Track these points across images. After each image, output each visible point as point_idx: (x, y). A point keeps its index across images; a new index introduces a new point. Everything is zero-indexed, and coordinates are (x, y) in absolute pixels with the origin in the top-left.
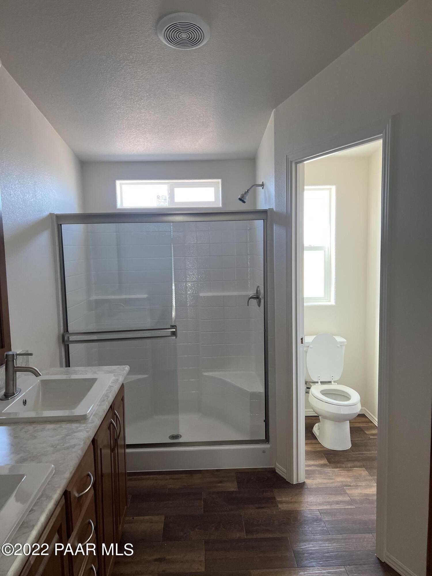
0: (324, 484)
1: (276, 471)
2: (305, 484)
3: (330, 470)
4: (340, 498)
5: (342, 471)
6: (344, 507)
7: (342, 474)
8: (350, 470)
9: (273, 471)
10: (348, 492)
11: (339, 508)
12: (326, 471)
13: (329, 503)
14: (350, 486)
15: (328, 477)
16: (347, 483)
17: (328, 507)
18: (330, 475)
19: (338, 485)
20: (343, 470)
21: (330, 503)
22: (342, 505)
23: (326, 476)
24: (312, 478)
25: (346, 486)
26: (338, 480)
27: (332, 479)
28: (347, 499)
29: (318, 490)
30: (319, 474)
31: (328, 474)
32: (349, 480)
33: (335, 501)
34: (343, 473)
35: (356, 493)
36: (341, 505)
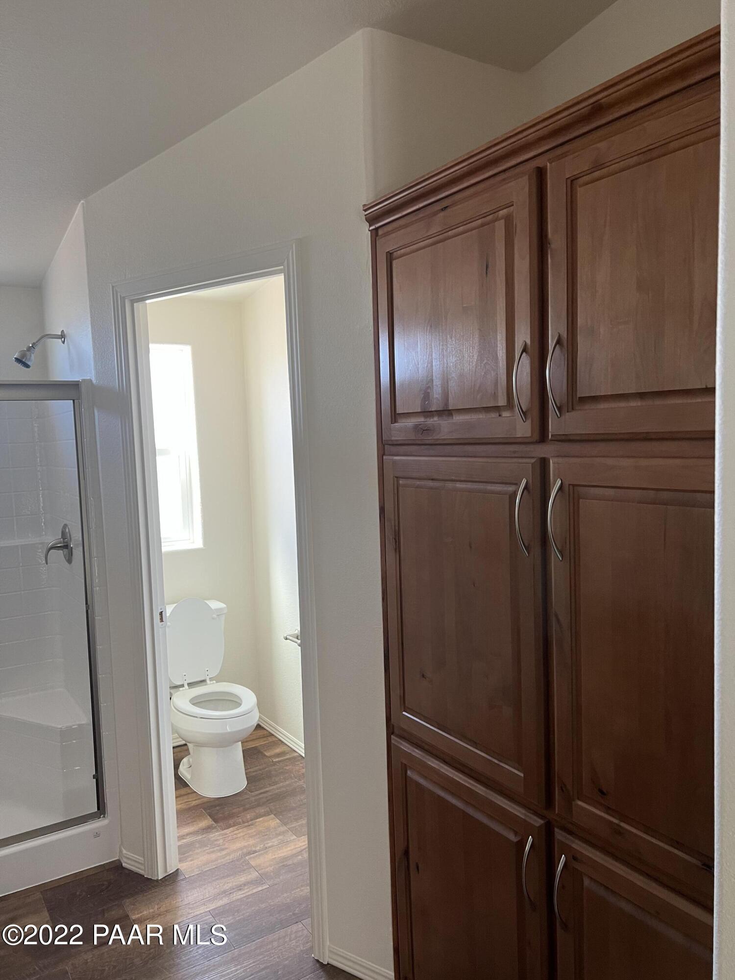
0: (212, 861)
1: (124, 865)
2: (180, 874)
3: (219, 835)
4: (243, 879)
5: (238, 830)
6: (250, 893)
7: (239, 835)
8: (252, 825)
9: (116, 867)
10: (253, 863)
11: (242, 896)
12: (212, 839)
13: (225, 893)
14: (255, 852)
15: (218, 848)
16: (249, 849)
17: (225, 900)
18: (219, 843)
19: (236, 856)
20: (241, 829)
21: (227, 893)
22: (248, 890)
23: (213, 846)
24: (190, 859)
25: (249, 853)
26: (235, 848)
27: (223, 850)
28: (254, 875)
29: (204, 877)
30: (201, 848)
31: (216, 843)
32: (252, 842)
33: (236, 885)
34: (241, 832)
35: (266, 861)
36: (246, 891)
